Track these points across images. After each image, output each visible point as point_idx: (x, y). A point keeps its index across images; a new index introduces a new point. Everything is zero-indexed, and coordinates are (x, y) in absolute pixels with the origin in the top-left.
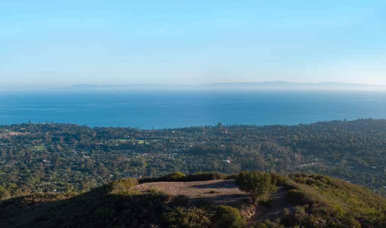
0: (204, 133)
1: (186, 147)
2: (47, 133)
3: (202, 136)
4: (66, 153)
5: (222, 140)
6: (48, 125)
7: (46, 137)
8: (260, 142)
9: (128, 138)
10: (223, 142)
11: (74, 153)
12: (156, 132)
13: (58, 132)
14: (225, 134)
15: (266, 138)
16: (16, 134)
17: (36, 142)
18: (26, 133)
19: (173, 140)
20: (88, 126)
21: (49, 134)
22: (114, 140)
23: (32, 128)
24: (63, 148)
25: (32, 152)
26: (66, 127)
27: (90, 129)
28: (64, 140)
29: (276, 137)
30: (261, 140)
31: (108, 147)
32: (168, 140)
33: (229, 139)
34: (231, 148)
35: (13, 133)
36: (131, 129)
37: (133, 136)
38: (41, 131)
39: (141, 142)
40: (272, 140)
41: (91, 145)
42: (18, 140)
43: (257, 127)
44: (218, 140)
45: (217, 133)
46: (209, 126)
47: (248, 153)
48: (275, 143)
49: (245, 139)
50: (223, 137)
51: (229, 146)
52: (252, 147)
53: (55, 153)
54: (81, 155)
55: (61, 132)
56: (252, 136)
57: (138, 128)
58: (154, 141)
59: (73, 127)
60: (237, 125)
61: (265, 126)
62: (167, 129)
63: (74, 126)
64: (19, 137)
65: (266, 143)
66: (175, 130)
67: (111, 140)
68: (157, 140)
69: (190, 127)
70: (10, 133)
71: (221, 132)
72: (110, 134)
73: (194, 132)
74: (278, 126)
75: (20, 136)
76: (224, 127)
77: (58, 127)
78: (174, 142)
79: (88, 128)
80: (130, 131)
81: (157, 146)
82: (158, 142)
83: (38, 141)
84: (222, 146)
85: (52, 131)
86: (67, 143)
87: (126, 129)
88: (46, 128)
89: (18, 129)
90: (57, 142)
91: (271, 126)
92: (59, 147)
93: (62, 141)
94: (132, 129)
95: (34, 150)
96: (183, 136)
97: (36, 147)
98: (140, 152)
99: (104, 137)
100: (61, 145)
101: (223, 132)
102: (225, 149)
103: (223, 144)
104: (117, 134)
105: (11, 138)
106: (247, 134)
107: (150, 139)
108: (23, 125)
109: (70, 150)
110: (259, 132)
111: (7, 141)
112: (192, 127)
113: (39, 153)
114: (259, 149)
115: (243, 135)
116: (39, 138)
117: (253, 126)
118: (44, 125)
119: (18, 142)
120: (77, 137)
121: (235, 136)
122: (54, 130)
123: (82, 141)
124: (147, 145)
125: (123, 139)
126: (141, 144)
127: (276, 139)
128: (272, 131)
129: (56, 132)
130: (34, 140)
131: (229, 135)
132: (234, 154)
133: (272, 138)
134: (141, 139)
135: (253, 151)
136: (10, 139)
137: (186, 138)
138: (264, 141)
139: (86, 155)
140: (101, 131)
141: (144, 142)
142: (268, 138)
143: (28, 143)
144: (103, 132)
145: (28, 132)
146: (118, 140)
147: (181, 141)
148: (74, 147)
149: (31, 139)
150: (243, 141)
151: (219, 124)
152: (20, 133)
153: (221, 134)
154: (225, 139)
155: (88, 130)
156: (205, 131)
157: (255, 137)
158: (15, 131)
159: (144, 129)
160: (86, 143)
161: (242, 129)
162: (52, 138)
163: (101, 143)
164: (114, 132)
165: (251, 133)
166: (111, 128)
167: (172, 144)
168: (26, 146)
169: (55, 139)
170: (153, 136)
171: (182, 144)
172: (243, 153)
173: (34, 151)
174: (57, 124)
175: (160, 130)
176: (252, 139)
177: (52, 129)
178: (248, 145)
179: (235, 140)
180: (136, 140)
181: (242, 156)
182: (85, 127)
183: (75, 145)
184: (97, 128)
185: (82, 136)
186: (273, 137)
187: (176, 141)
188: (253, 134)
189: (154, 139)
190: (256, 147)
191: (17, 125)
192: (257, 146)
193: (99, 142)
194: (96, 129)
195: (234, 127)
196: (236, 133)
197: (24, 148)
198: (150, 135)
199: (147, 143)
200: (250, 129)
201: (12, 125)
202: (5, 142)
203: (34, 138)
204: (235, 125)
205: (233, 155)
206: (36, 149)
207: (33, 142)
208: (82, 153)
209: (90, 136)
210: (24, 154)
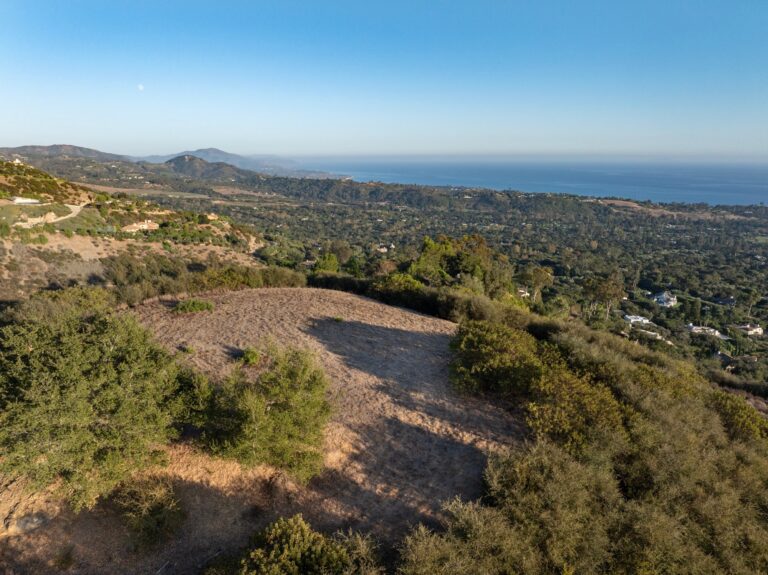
16: (736, 217)
17: (760, 232)
18: (753, 218)
23: (763, 213)
35: (732, 217)
42: (734, 226)
64: (738, 223)
70: (727, 216)
75: (742, 221)
95: (752, 240)
97: (758, 237)
105: (726, 222)
108: (749, 208)
111: (718, 225)
130: (759, 229)
136: (723, 223)
143: (747, 231)
145: (756, 216)
149: (756, 227)
152: (742, 218)
158: (736, 213)
191: (740, 207)
201: (732, 208)
203: (761, 226)
206: (756, 240)
207: (757, 231)
210: (732, 244)
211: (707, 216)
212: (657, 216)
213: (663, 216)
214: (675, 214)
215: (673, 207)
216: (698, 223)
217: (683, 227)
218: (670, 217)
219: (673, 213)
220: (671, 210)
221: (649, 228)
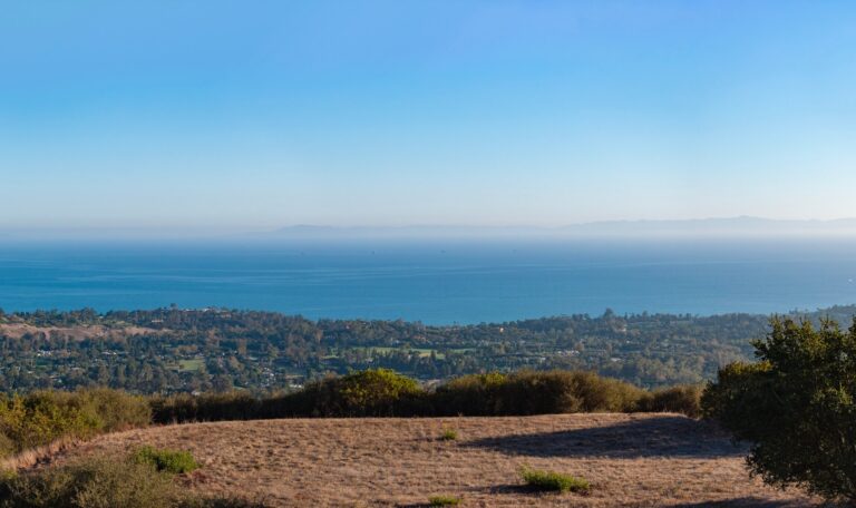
0: (571, 331)
1: (531, 362)
2: (212, 332)
3: (566, 338)
4: (250, 376)
5: (615, 347)
6: (213, 313)
7: (208, 340)
8: (703, 352)
9: (396, 346)
10: (617, 351)
11: (268, 377)
12: (461, 332)
13: (237, 329)
14: (622, 334)
15: (715, 343)
16: (142, 331)
17: (183, 352)
18: (165, 330)
19: (499, 347)
20: (305, 317)
21: (216, 334)
22: (362, 349)
23: (179, 321)
24: (243, 366)
25: (171, 373)
26: (255, 319)
27: (309, 323)
28: (249, 347)
29: (738, 341)
30: (704, 348)
31: (348, 365)
32: (488, 349)
33: (630, 345)
34: (635, 365)
35: (134, 330)
36: (403, 325)
37: (407, 340)
38: (198, 326)
39: (426, 353)
40: (730, 347)
41: (309, 359)
42: (143, 345)
43: (695, 319)
44: (605, 346)
45: (602, 333)
46: (581, 316)
47: (676, 377)
48: (736, 353)
49: (666, 345)
50: (617, 342)
51: (631, 362)
52: (683, 363)
53: (223, 376)
54: (284, 380)
55: (243, 330)
56: (684, 338)
57: (420, 322)
58: (456, 351)
59: (271, 318)
60: (649, 314)
61: (712, 317)
62: (488, 323)
63: (275, 317)
64: (146, 340)
65: (717, 356)
66: (504, 325)
67: (355, 349)
68: (464, 350)
69: (538, 318)
70: (127, 329)
71: (611, 331)
72: (353, 336)
73: (547, 330)
74: (743, 317)
75: (150, 336)
76: (619, 319)
77: (237, 319)
78: (503, 352)
79: (305, 321)
80: (400, 329)
81: (463, 364)
82: (466, 353)
83: (188, 349)
84: (615, 360)
85: (222, 328)
86: (254, 355)
87: (391, 325)
88: (209, 319)
89: (146, 320)
90: (231, 351)
91: (726, 316)
92: (234, 363)
93: (242, 350)
94: (407, 325)
95: (175, 368)
96: (523, 339)
97: (182, 362)
98: (423, 376)
99: (341, 343)
100: (239, 358)
101: (616, 330)
102: (621, 367)
103: (615, 356)
104: (370, 334)
105: (128, 340)
106: (672, 335)
107: (446, 346)
108: (157, 313)
109: (260, 371)
110: (698, 329)
111: (118, 347)
112: (543, 319)
113: (187, 376)
114: (700, 367)
115: (663, 337)
116: (192, 342)
117: (684, 315)
118: (205, 314)
119: (143, 350)
120: (278, 341)
121: (644, 339)
122: (226, 325)
123: (288, 351)
124: (439, 360)
125: (385, 346)
126: (423, 358)
127: (739, 345)
128: (729, 328)
129: (232, 329)
130: (180, 347)
131: (630, 337)
132: (642, 379)
133: (731, 344)
134: (426, 347)
135: (686, 372)
136: (125, 341)
137: (530, 343)
138: (711, 351)
139: (295, 382)
140: (335, 327)
141: (433, 355)
142: (720, 343)
143: (164, 352)
144: (339, 332)
145: (170, 328)
146: (372, 349)
147: (518, 348)
148: (270, 363)
149: (174, 344)
150: (662, 349)
151: (609, 312)
152: (150, 331)
153: (612, 334)
154: (620, 345)
155: (306, 326)
156: (572, 326)
157: (689, 342)
158: (140, 324)
159: (434, 326)
160: (297, 354)
161: (659, 323)
162: (221, 344)
163: (334, 356)
164: (363, 332)
165: (681, 332)
166: (359, 321)
167: (497, 356)
168: (158, 358)
169: (228, 347)
170: (454, 340)
171: (521, 356)
172: (663, 378)
173: (175, 371)
174: (234, 311)
175: (470, 327)
176: (683, 346)
177: (223, 321)
178: (675, 359)
179: (643, 348)
180: (413, 350)
181: (661, 383)
182: (299, 319)
183: (272, 359)
184: (326, 321)
185: (291, 338)
186: (733, 341)
187: (507, 350)
188: (685, 334)
189: (457, 347)
190: (692, 364)
191: (145, 312)
192: (696, 361)
193: (329, 353)
194: (323, 325)
195: (643, 319)
196: (646, 332)
197: (154, 363)
198: (448, 338)
199: (440, 356)
200: (679, 323)
201: (133, 313)
202: (113, 349)
203: (181, 342)
204: (645, 313)
205: (639, 381)
206: (181, 367)
207: (177, 350)
208: (288, 377)
209: (307, 338)
210: (150, 377)
211: (96, 331)
212: (19, 336)
213: (28, 337)
214: (46, 331)
215: (40, 319)
216: (85, 344)
217: (65, 353)
218: (38, 338)
219: (41, 329)
220: (39, 324)
221: (11, 360)
